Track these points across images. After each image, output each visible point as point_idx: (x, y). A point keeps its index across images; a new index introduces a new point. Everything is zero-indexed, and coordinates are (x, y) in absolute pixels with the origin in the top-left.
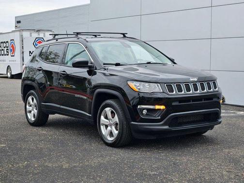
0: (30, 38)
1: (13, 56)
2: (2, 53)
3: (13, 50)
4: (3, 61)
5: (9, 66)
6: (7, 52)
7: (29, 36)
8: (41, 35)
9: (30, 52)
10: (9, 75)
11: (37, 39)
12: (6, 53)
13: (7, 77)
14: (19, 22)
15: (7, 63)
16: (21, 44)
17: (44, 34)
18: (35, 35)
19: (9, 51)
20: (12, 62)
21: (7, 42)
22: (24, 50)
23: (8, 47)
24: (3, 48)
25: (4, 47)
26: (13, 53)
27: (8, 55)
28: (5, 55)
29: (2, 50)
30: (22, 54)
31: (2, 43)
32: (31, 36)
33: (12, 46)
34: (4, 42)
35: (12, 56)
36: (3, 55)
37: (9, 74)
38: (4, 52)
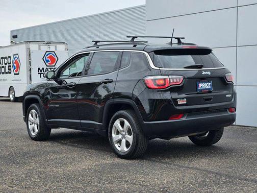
0: (38, 51)
1: (18, 74)
2: (3, 71)
3: (17, 67)
4: (4, 80)
5: (11, 86)
6: (10, 70)
7: (37, 49)
8: (52, 48)
9: (39, 69)
10: (12, 98)
11: (47, 53)
12: (7, 71)
13: (9, 101)
14: (15, 37)
15: (10, 83)
16: (28, 60)
17: (56, 47)
18: (45, 48)
19: (12, 68)
20: (16, 82)
21: (10, 57)
22: (32, 67)
23: (10, 63)
24: (4, 65)
25: (6, 64)
26: (16, 71)
27: (10, 73)
28: (7, 73)
29: (3, 67)
30: (29, 72)
31: (2, 58)
32: (40, 49)
33: (16, 62)
34: (6, 58)
35: (15, 74)
36: (3, 73)
37: (11, 96)
38: (5, 70)
